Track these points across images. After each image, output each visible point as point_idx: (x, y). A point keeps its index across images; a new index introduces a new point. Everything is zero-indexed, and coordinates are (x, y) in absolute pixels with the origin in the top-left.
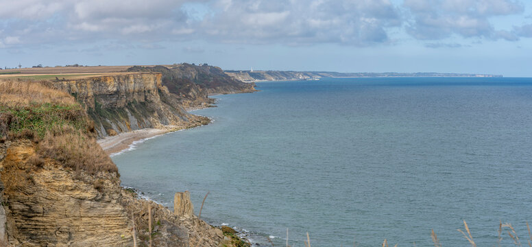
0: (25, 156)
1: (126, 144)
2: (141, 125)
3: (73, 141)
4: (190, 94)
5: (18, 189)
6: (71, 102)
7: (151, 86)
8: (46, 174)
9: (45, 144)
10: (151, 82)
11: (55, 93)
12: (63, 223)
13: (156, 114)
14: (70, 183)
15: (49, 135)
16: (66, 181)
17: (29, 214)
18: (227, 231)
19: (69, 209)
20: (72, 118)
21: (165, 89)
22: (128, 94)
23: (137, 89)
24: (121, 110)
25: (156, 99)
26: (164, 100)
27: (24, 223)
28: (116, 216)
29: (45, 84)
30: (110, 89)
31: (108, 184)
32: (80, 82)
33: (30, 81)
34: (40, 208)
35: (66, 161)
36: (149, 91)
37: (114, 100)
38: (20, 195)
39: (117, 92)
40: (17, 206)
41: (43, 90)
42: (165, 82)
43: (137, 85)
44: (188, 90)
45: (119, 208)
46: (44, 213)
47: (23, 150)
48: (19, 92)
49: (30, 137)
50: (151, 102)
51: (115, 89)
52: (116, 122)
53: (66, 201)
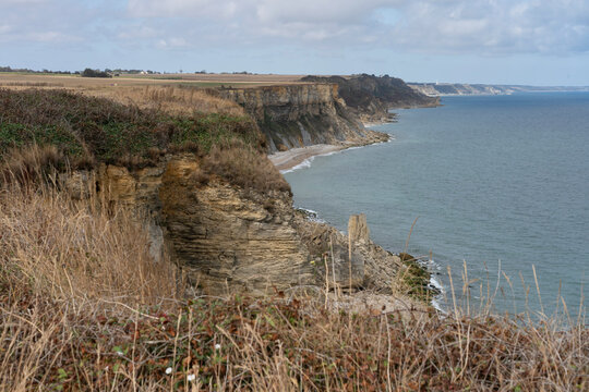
0: (188, 171)
1: (298, 160)
2: (315, 140)
3: (242, 156)
4: (369, 108)
5: (178, 207)
6: (240, 113)
7: (327, 97)
8: (211, 191)
9: (210, 159)
10: (326, 93)
11: (222, 103)
12: (229, 246)
13: (331, 129)
14: (237, 202)
15: (215, 149)
16: (233, 200)
17: (190, 235)
18: (406, 258)
19: (236, 231)
20: (241, 130)
21: (342, 102)
22: (301, 106)
23: (311, 101)
24: (293, 123)
25: (333, 112)
26: (341, 114)
27: (183, 246)
28: (287, 239)
29: (210, 92)
30: (282, 100)
31: (280, 204)
32: (249, 91)
33: (194, 88)
34: (203, 229)
35: (234, 178)
36: (324, 104)
37: (285, 112)
38: (181, 215)
39: (289, 104)
40: (177, 227)
41: (208, 99)
42: (341, 94)
43: (311, 97)
44: (367, 104)
45: (290, 230)
46: (207, 235)
47: (185, 165)
48: (181, 100)
49: (194, 150)
50: (327, 115)
51: (287, 100)
52: (287, 137)
53: (233, 221)
